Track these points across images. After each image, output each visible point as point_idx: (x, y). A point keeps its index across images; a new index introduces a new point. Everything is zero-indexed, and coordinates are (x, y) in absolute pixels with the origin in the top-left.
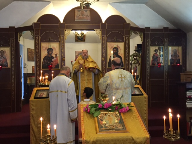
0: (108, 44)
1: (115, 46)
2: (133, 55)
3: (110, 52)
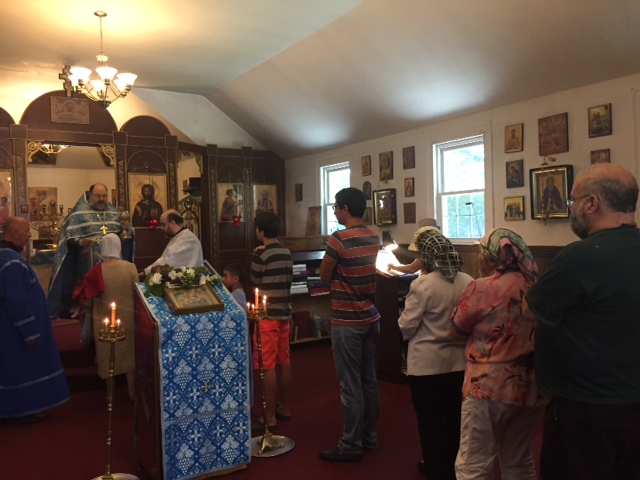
0: (131, 177)
1: (147, 182)
2: (185, 200)
3: (135, 195)
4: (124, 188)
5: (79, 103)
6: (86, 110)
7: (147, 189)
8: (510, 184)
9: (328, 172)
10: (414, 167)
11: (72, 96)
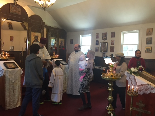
0: (32, 33)
1: (36, 35)
3: (33, 38)
4: (30, 36)
5: (18, 8)
6: (20, 10)
7: (36, 37)
8: (147, 43)
9: (82, 37)
10: (114, 37)
11: (16, 5)
